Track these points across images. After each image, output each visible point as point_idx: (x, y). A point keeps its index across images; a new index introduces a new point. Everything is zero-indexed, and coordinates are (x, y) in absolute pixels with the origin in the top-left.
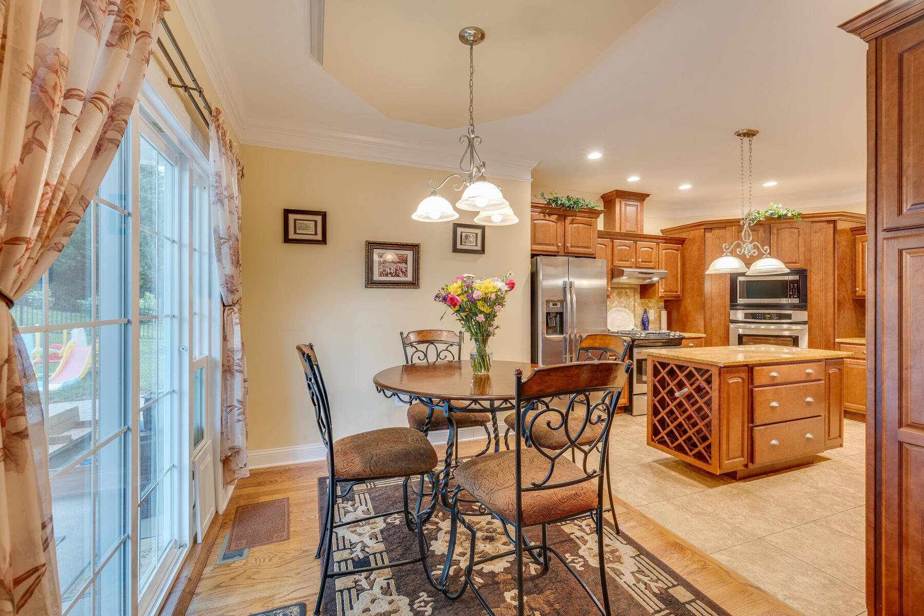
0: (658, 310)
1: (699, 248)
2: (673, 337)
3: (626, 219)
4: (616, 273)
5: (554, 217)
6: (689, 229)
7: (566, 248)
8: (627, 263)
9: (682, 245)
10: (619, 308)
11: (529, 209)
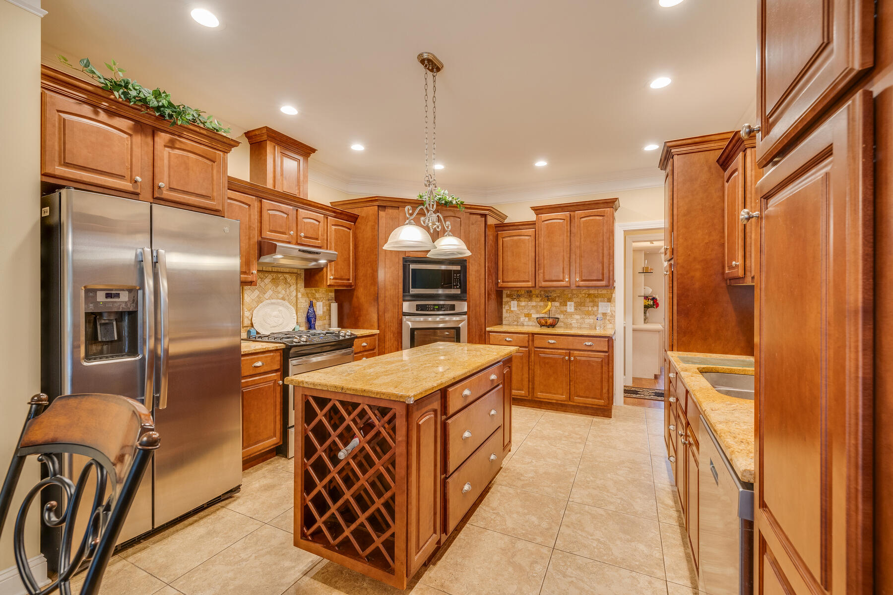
0: (327, 303)
1: (373, 228)
2: (343, 338)
3: (282, 175)
4: (265, 249)
5: (125, 124)
6: (362, 205)
7: (156, 188)
8: (284, 237)
9: (355, 223)
10: (273, 301)
11: (38, 80)
